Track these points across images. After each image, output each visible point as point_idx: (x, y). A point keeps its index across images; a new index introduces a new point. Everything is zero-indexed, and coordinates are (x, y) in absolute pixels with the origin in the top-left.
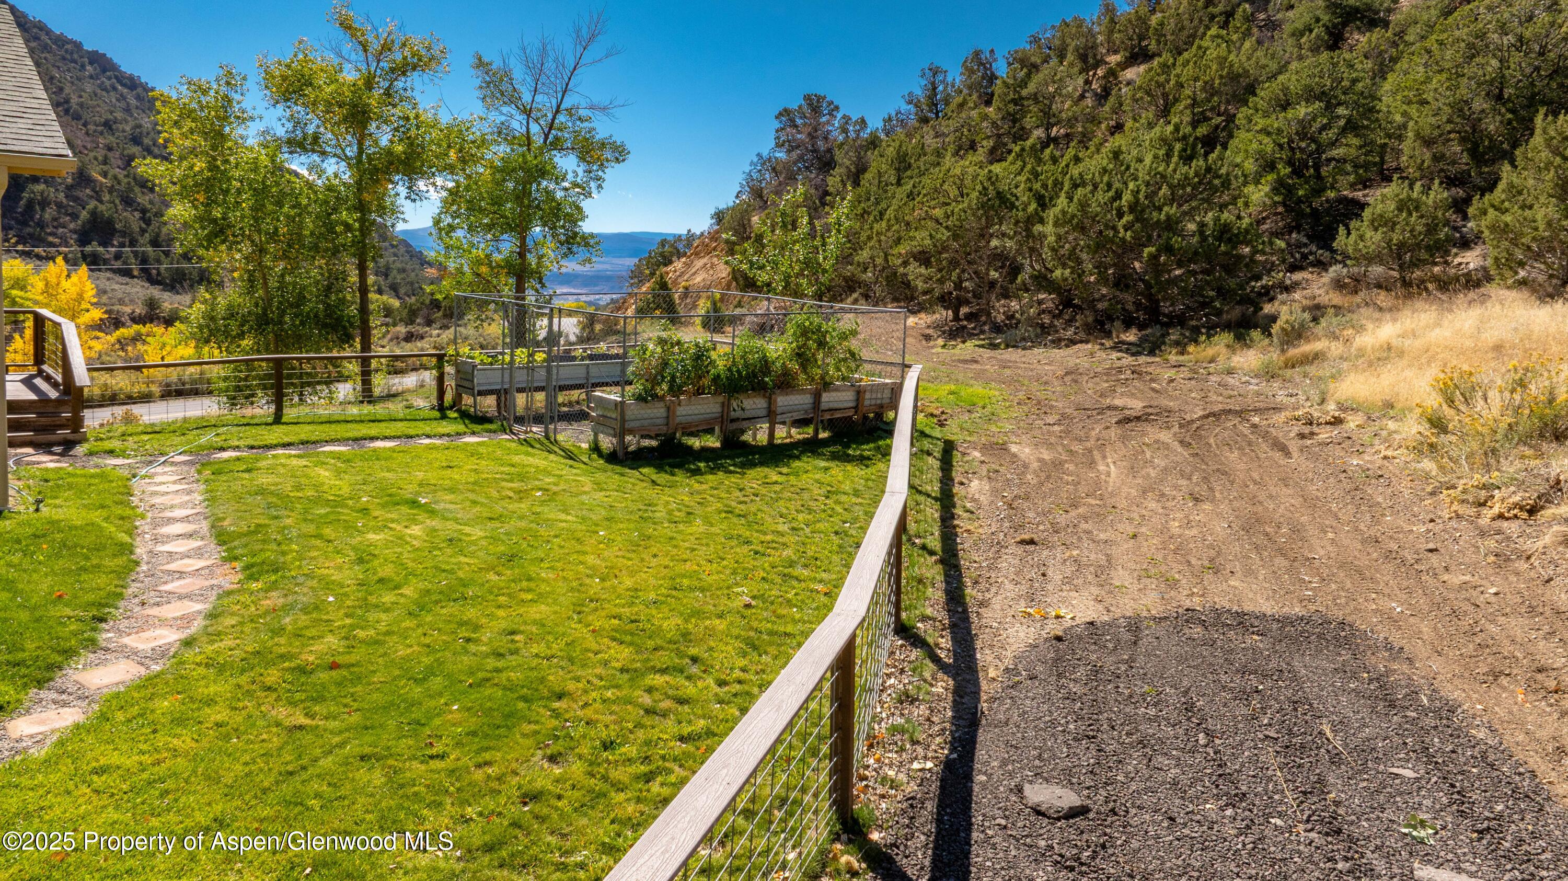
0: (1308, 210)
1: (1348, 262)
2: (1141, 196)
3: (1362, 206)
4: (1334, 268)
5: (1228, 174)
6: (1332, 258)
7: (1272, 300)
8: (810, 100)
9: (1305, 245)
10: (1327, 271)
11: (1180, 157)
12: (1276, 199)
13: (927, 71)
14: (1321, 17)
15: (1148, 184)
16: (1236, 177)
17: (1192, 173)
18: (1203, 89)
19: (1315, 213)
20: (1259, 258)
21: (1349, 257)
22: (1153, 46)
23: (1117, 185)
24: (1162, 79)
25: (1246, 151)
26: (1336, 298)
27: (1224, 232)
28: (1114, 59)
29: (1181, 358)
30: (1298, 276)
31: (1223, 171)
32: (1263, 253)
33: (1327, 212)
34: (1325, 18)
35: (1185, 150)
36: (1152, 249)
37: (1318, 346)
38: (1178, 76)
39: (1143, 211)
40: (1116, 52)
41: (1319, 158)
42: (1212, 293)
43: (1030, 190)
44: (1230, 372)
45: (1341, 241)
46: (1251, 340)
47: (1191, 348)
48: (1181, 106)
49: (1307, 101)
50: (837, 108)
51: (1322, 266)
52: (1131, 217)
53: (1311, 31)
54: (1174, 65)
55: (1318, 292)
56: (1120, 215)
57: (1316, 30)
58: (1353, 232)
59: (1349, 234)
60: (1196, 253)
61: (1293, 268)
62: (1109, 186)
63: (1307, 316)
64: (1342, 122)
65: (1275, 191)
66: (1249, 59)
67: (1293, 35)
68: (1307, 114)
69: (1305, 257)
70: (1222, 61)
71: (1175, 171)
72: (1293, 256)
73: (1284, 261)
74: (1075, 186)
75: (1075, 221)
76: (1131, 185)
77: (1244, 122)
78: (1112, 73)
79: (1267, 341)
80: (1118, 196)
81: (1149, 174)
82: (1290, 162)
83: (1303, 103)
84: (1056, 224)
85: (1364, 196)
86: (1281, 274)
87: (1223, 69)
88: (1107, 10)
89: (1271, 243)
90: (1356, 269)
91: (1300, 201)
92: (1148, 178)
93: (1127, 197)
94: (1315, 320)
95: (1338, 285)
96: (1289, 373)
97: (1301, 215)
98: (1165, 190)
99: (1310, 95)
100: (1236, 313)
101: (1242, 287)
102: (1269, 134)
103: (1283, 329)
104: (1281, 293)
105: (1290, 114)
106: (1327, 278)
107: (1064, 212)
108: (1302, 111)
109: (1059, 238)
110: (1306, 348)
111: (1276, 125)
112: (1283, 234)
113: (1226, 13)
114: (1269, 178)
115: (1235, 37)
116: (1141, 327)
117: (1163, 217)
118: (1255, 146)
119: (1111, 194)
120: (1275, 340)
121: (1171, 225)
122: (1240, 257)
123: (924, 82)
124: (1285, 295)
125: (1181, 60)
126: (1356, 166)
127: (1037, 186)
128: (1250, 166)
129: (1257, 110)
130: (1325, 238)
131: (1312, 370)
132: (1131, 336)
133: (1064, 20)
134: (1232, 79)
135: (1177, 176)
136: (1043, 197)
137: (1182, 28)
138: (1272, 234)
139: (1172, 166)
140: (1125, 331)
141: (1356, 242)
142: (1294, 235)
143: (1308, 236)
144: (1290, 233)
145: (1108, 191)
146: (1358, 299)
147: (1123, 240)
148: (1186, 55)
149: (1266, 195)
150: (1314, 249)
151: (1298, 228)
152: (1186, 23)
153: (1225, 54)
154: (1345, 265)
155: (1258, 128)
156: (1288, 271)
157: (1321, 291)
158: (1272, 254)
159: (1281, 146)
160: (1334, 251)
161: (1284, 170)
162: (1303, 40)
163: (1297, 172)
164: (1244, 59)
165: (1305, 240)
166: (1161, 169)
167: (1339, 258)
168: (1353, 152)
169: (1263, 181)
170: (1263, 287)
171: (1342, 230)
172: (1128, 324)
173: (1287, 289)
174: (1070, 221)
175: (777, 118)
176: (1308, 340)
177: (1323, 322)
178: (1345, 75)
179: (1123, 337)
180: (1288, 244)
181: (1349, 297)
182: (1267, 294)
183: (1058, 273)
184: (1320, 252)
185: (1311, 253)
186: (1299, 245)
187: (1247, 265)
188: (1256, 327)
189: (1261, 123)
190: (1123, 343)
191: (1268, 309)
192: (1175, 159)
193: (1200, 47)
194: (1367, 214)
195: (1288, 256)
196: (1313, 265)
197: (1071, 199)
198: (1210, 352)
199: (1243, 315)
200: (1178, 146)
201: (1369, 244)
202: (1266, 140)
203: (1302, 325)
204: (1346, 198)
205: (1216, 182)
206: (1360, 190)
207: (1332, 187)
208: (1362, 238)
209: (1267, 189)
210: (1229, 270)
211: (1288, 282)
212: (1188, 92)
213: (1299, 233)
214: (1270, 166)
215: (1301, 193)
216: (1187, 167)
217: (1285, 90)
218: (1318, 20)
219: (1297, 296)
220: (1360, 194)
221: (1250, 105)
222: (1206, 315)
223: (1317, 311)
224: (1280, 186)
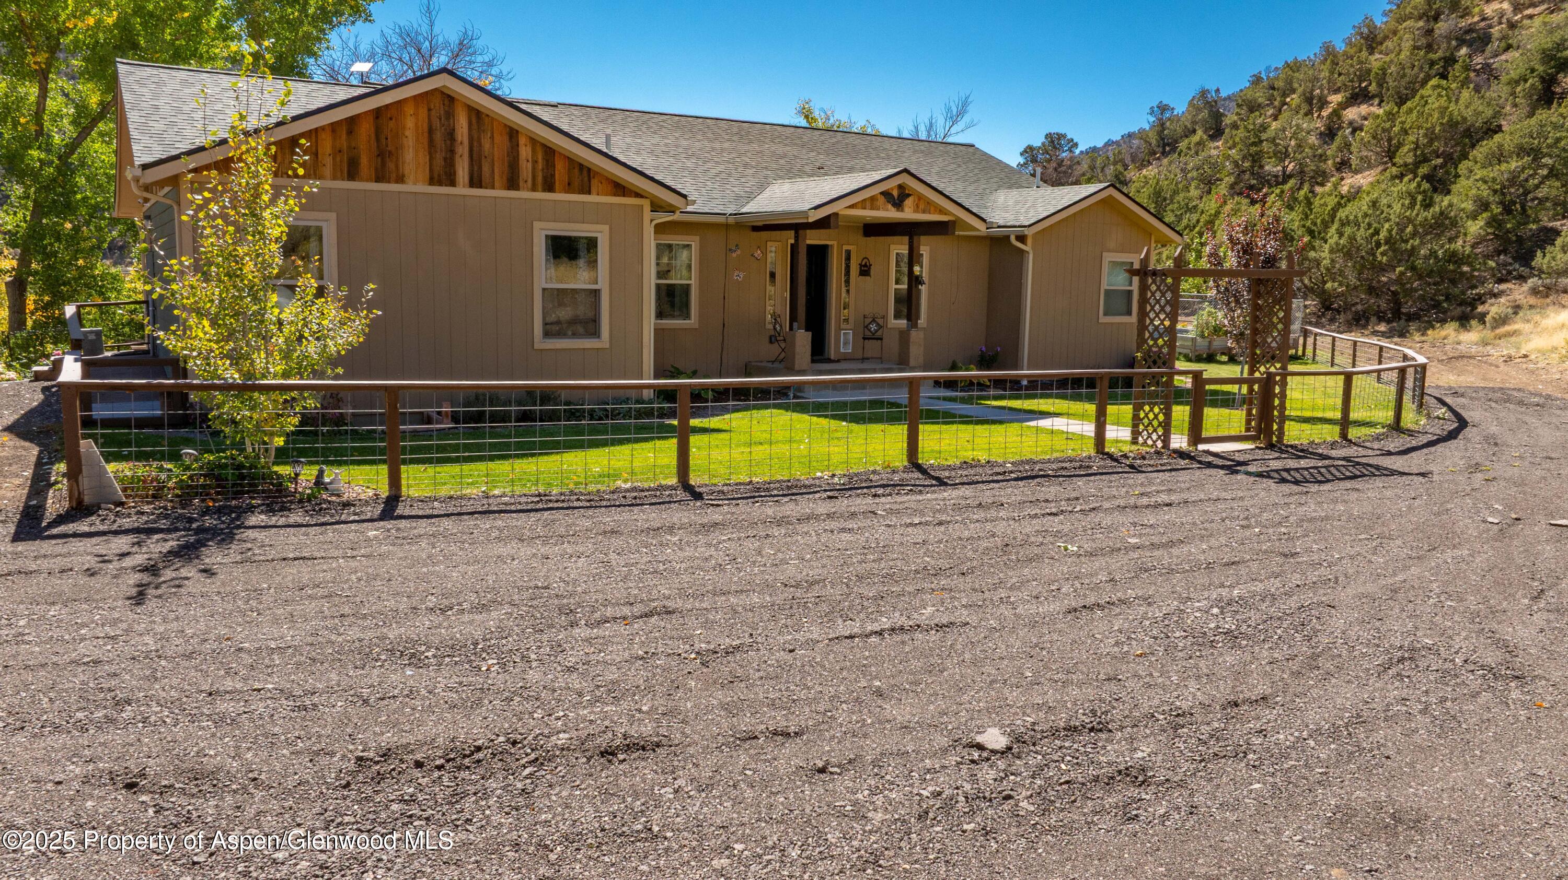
0: (1514, 238)
1: (1543, 276)
2: (1394, 233)
3: (1557, 233)
4: (1532, 280)
5: (1456, 217)
6: (1531, 273)
7: (1483, 303)
8: (1051, 138)
9: (1510, 264)
10: (1526, 282)
11: (1421, 205)
12: (1489, 230)
13: (1156, 109)
14: (1537, 67)
15: (1398, 224)
16: (1461, 218)
17: (1430, 217)
18: (1426, 135)
19: (1520, 240)
20: (1476, 274)
21: (1543, 272)
22: (1373, 88)
23: (1375, 225)
24: (1388, 125)
25: (1467, 195)
26: (1532, 300)
27: (1453, 257)
28: (1335, 99)
29: (1423, 338)
30: (1503, 287)
31: (1452, 214)
32: (1479, 270)
33: (1530, 238)
34: (1540, 68)
35: (1425, 200)
36: (1402, 269)
37: (1515, 327)
38: (1403, 123)
39: (1395, 243)
40: (1337, 91)
41: (1525, 199)
42: (1442, 298)
43: (1304, 226)
44: (1459, 343)
45: (1539, 260)
46: (1471, 327)
47: (1430, 332)
48: (1406, 149)
49: (1518, 155)
50: (1076, 145)
51: (1522, 278)
52: (1387, 247)
53: (1526, 81)
54: (1398, 112)
55: (1518, 297)
56: (1378, 245)
57: (1530, 81)
58: (1548, 255)
59: (1544, 256)
60: (1432, 271)
61: (1500, 281)
62: (1370, 225)
63: (1510, 310)
64: (1545, 172)
65: (1488, 224)
66: (1467, 107)
67: (1509, 83)
68: (1516, 167)
69: (1510, 273)
70: (1443, 110)
71: (1417, 215)
72: (1500, 272)
73: (1494, 276)
74: (1343, 224)
75: (1345, 250)
76: (1387, 226)
77: (1466, 172)
78: (1336, 113)
79: (1482, 327)
80: (1377, 232)
81: (1399, 217)
82: (1501, 203)
83: (1515, 158)
84: (1331, 251)
85: (1562, 225)
86: (1491, 285)
87: (1443, 118)
88: (1329, 53)
89: (1485, 264)
90: (1548, 281)
91: (1508, 231)
92: (1397, 220)
93: (1383, 235)
94: (1516, 313)
95: (1535, 292)
96: (1498, 341)
97: (1509, 241)
98: (1410, 229)
99: (1521, 151)
100: (1459, 311)
101: (1463, 293)
102: (1485, 182)
103: (1494, 318)
104: (1491, 298)
105: (1504, 166)
106: (1526, 287)
107: (1337, 244)
108: (1514, 164)
109: (1333, 261)
110: (1507, 328)
111: (1491, 175)
112: (1493, 256)
113: (1444, 58)
114: (1485, 215)
115: (1454, 86)
116: (1389, 322)
117: (1409, 247)
118: (1474, 191)
119: (1371, 231)
120: (1488, 325)
121: (1413, 252)
122: (1463, 274)
123: (1152, 119)
124: (1493, 300)
125: (1405, 108)
126: (1556, 204)
127: (1308, 223)
128: (1469, 206)
129: (1476, 162)
130: (1525, 258)
131: (1513, 339)
132: (1382, 327)
133: (1286, 62)
134: (1451, 126)
135: (1419, 218)
136: (1314, 231)
137: (1404, 75)
138: (1484, 256)
139: (1415, 212)
140: (1378, 324)
141: (1549, 262)
142: (1502, 257)
143: (1514, 258)
144: (1499, 255)
145: (1369, 229)
146: (1548, 300)
147: (1380, 262)
148: (1409, 104)
149: (1481, 228)
150: (1517, 266)
151: (1505, 251)
152: (1408, 71)
153: (1446, 104)
154: (1540, 278)
155: (1477, 177)
156: (1496, 283)
157: (1521, 297)
158: (1485, 271)
159: (1495, 191)
160: (1532, 268)
161: (1497, 210)
162: (1519, 89)
163: (1507, 210)
164: (1462, 108)
165: (1510, 260)
166: (1408, 214)
167: (1536, 273)
168: (1554, 192)
169: (1479, 218)
170: (1476, 294)
171: (1539, 253)
172: (1381, 319)
173: (1495, 296)
174: (1342, 249)
175: (1021, 154)
176: (1509, 324)
177: (1521, 314)
178: (1551, 135)
179: (1377, 328)
180: (1498, 264)
181: (1542, 300)
182: (1480, 299)
183: (1329, 285)
184: (1522, 269)
185: (1515, 270)
186: (1505, 264)
187: (1467, 279)
188: (1473, 318)
189: (1479, 174)
190: (1378, 332)
191: (1481, 309)
192: (1417, 207)
193: (1422, 97)
194: (1559, 242)
195: (1497, 272)
196: (1515, 278)
197: (1341, 235)
198: (1443, 333)
199: (1463, 312)
200: (1420, 198)
201: (1559, 262)
202: (1484, 187)
203: (1506, 316)
204: (1545, 228)
205: (1447, 222)
206: (1559, 220)
207: (1534, 222)
208: (1554, 258)
209: (1482, 223)
210: (1453, 282)
211: (1496, 291)
212: (1412, 138)
213: (1506, 255)
214: (1484, 206)
215: (1509, 226)
216: (1426, 213)
217: (1500, 146)
218: (1533, 70)
219: (1502, 300)
220: (1558, 223)
221: (1471, 158)
222: (1435, 313)
223: (1517, 308)
224: (1493, 222)
